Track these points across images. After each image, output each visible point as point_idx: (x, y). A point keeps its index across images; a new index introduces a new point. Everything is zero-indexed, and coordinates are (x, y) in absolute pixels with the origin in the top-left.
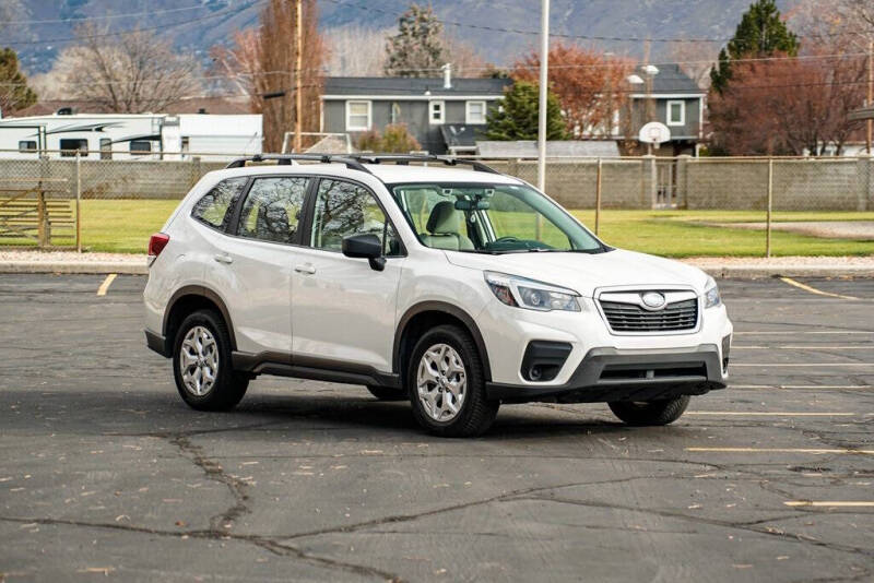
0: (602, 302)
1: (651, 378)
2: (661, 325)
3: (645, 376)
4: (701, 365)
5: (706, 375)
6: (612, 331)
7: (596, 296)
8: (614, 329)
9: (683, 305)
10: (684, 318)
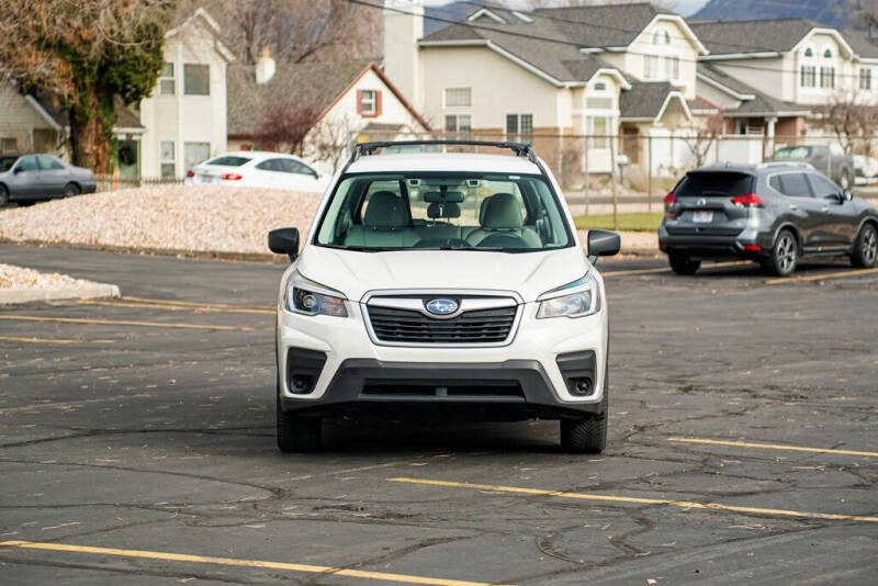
0: (369, 307)
1: (442, 396)
2: (453, 335)
3: (433, 393)
4: (514, 384)
5: (523, 396)
6: (378, 341)
7: (365, 301)
8: (380, 338)
9: (493, 313)
10: (489, 329)
